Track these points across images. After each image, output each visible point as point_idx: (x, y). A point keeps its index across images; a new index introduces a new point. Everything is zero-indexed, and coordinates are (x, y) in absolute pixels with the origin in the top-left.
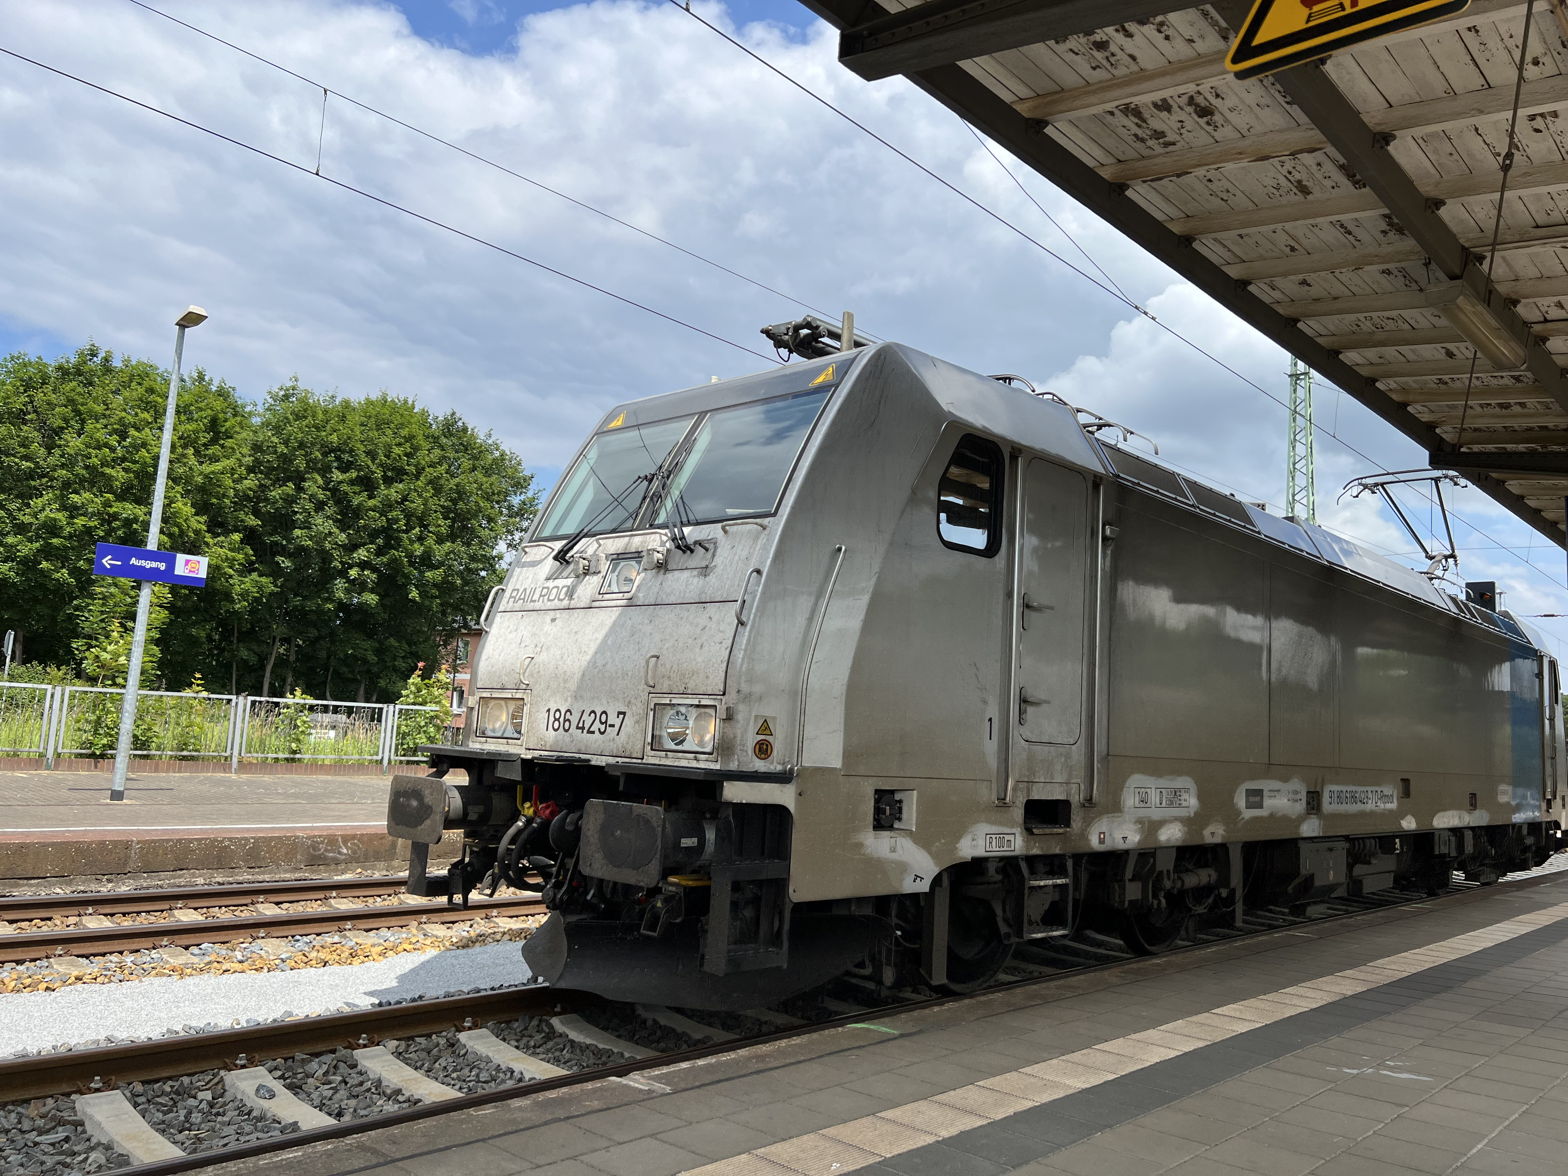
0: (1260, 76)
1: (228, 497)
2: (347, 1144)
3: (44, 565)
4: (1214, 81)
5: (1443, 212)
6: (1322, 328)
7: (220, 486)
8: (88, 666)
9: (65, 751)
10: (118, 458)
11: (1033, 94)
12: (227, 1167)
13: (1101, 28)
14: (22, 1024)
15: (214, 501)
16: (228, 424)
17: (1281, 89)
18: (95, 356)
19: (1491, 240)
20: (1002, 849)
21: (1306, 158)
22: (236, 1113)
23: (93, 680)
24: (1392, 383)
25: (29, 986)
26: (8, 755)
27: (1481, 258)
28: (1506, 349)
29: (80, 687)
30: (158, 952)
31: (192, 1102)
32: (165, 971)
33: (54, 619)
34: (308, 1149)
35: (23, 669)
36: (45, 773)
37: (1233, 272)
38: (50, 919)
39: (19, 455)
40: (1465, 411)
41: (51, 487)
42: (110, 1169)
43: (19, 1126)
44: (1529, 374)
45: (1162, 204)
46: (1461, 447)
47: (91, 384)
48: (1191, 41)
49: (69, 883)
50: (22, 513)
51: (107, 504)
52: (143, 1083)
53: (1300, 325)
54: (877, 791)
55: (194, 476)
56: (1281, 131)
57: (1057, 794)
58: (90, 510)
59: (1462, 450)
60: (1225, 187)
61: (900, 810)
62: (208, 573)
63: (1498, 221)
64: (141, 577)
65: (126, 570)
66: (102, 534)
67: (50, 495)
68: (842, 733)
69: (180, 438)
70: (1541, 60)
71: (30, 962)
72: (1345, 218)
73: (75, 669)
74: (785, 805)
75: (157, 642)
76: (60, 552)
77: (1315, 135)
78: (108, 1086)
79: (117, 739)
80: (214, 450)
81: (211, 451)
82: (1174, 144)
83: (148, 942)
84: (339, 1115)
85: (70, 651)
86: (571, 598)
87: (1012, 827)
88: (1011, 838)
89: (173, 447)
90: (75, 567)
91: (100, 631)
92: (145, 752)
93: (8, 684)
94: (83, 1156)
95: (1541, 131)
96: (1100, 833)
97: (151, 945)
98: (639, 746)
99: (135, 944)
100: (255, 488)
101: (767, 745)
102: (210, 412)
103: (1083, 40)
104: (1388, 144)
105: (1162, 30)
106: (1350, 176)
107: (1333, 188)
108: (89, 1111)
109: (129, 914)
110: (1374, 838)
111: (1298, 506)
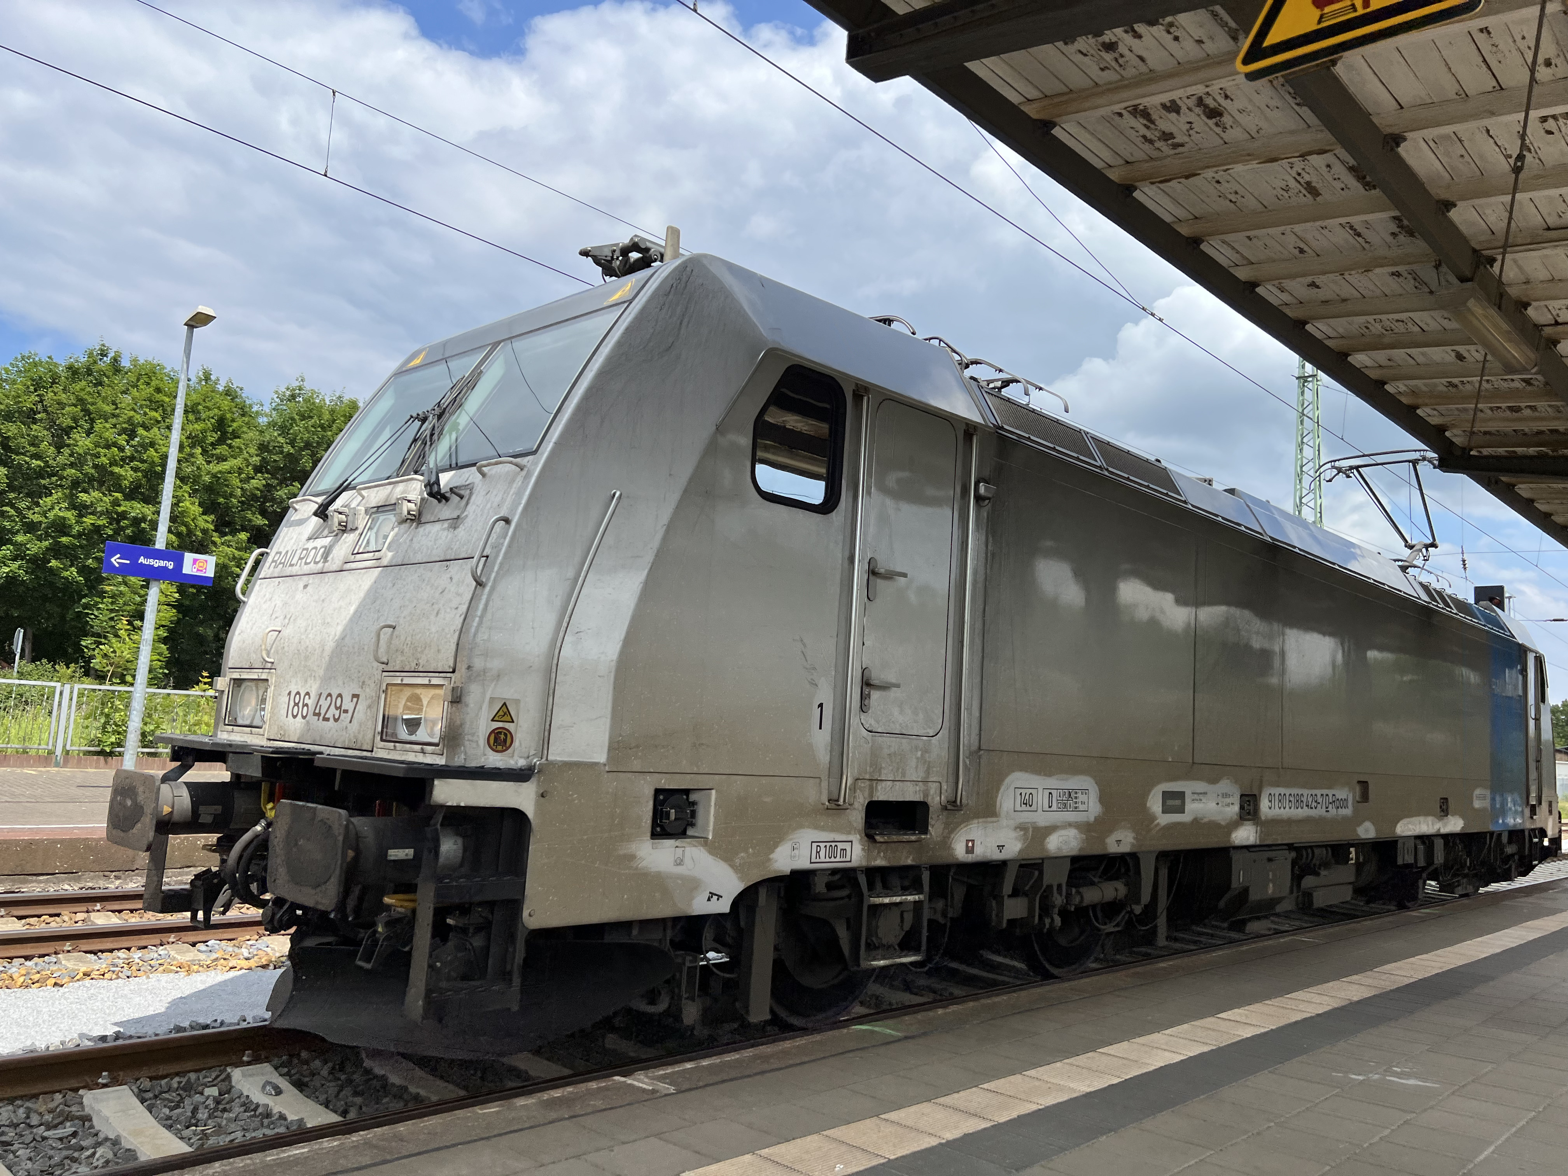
0: (1270, 78)
1: (235, 497)
2: (353, 1141)
3: (53, 563)
4: (1224, 83)
5: (1453, 214)
6: (1330, 330)
7: (227, 486)
8: (97, 663)
9: (74, 748)
10: (127, 457)
11: (1043, 96)
12: (234, 1162)
13: (1110, 29)
14: (31, 1019)
15: (221, 500)
16: (235, 425)
17: (1292, 91)
18: (106, 356)
19: (1501, 244)
20: (833, 859)
21: (1314, 159)
22: (242, 1109)
23: (101, 677)
24: (1401, 386)
25: (37, 982)
26: (17, 752)
27: (1492, 261)
28: (1516, 352)
29: (89, 685)
30: (165, 949)
31: (198, 1098)
32: (172, 968)
33: (63, 617)
34: (315, 1145)
35: (32, 666)
36: (54, 770)
37: (1242, 274)
38: (58, 915)
39: (28, 454)
40: (1475, 414)
41: (61, 486)
42: (117, 1163)
43: (28, 1121)
44: (1539, 377)
45: (1171, 207)
46: (1471, 450)
47: (100, 383)
48: (1200, 42)
49: (77, 881)
50: (32, 512)
51: (116, 503)
52: (151, 1079)
53: (1308, 327)
54: (658, 792)
55: (201, 476)
56: (1292, 132)
57: (910, 794)
58: (99, 509)
59: (1472, 453)
60: (1234, 189)
61: (693, 814)
62: (216, 572)
63: (1509, 223)
64: (151, 575)
65: (136, 569)
66: (110, 532)
67: (59, 494)
68: (608, 721)
69: (188, 438)
70: (1553, 62)
71: (39, 957)
72: (1355, 220)
73: (83, 666)
74: (521, 808)
75: (165, 641)
76: (69, 551)
77: (1325, 137)
78: (115, 1082)
79: (125, 737)
80: (221, 450)
81: (218, 451)
82: (1182, 145)
83: (156, 939)
84: (344, 1113)
85: (79, 649)
86: (326, 561)
87: (849, 833)
88: (847, 846)
89: (181, 448)
90: (84, 566)
91: (109, 629)
92: (153, 750)
93: (17, 682)
94: (91, 1151)
95: (1553, 133)
96: (968, 841)
97: (159, 942)
98: (370, 736)
99: (144, 940)
100: (261, 488)
101: (506, 735)
102: (216, 411)
103: (1091, 40)
104: (1398, 145)
105: (1172, 30)
106: (1361, 178)
107: (1343, 189)
108: (97, 1107)
109: (136, 910)
110: (1326, 846)
111: (1305, 509)
